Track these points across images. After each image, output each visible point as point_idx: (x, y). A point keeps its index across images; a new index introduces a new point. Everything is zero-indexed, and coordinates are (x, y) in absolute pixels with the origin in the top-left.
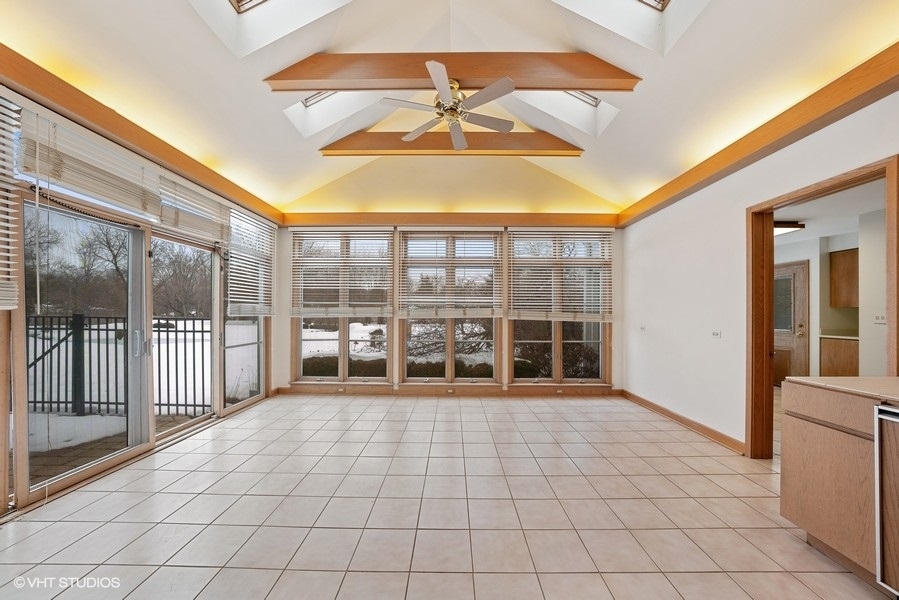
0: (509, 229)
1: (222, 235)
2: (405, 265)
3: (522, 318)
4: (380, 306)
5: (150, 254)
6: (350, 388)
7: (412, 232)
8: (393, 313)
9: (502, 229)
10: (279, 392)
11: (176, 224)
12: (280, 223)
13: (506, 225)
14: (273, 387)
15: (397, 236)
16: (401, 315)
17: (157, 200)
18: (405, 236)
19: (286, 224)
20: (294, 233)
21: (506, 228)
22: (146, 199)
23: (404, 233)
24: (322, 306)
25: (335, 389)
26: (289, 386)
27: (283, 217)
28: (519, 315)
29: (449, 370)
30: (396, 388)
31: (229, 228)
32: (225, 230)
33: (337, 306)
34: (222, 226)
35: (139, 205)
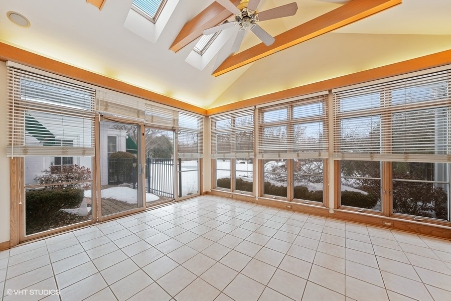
0: (333, 91)
1: (174, 124)
2: (261, 128)
3: (346, 159)
4: (248, 152)
5: (143, 134)
6: (235, 196)
7: (264, 108)
8: (255, 156)
9: (327, 92)
10: (207, 193)
11: (152, 122)
12: (205, 115)
13: (329, 89)
14: (204, 191)
15: (257, 111)
16: (259, 157)
17: (143, 113)
18: (262, 111)
19: (208, 115)
20: (212, 118)
21: (330, 91)
22: (139, 113)
23: (260, 109)
24: (222, 153)
25: (228, 195)
26: (210, 191)
27: (206, 112)
28: (343, 156)
29: (290, 193)
30: (257, 199)
31: (178, 120)
32: (175, 121)
33: (230, 152)
34: (174, 120)
35: (136, 116)
